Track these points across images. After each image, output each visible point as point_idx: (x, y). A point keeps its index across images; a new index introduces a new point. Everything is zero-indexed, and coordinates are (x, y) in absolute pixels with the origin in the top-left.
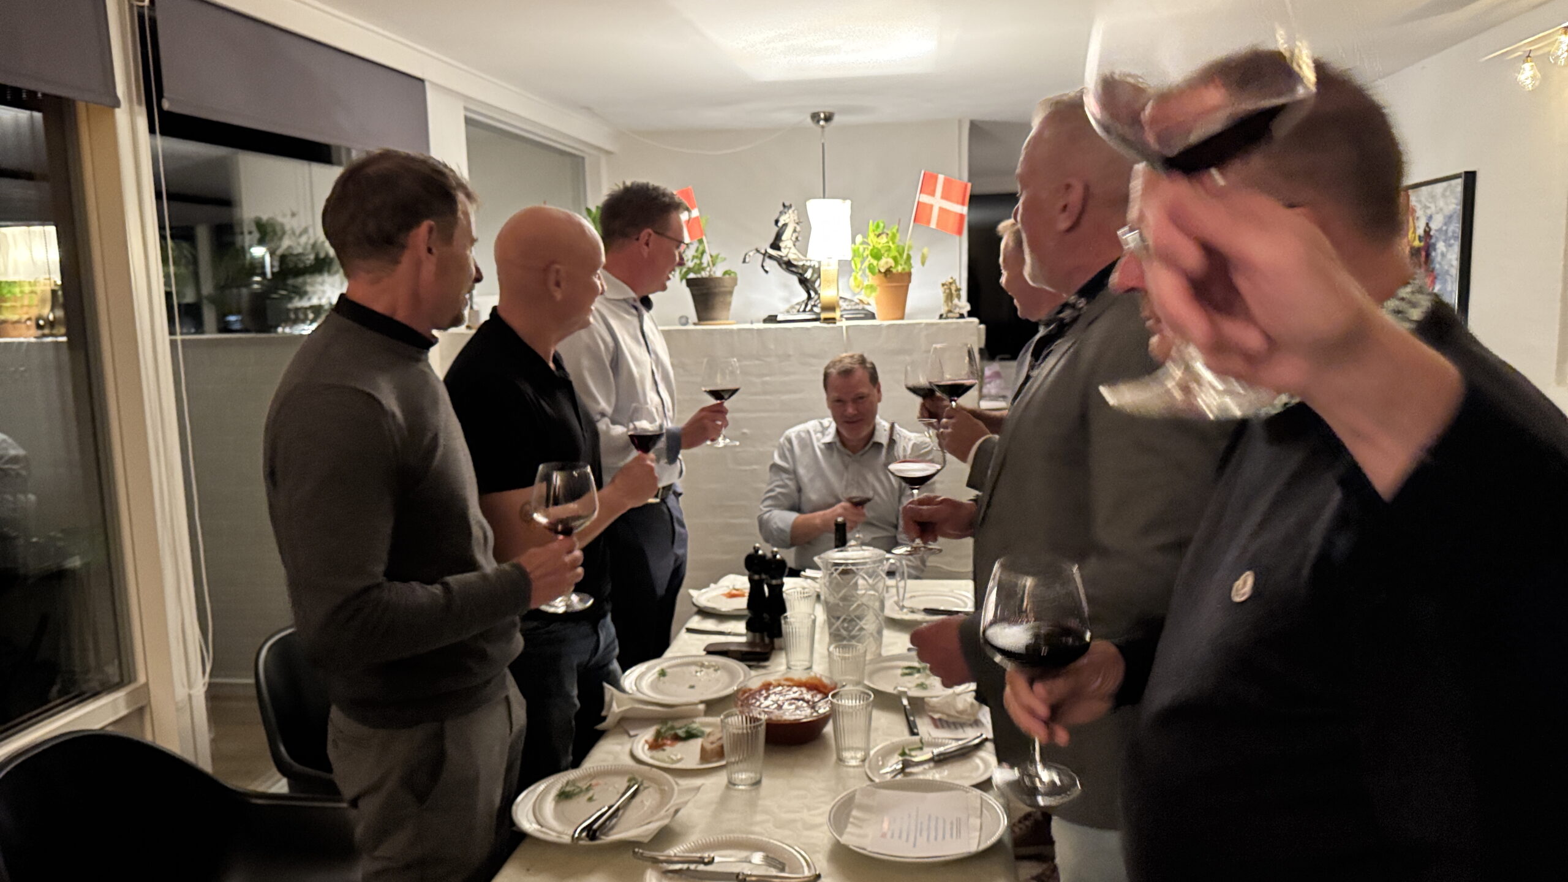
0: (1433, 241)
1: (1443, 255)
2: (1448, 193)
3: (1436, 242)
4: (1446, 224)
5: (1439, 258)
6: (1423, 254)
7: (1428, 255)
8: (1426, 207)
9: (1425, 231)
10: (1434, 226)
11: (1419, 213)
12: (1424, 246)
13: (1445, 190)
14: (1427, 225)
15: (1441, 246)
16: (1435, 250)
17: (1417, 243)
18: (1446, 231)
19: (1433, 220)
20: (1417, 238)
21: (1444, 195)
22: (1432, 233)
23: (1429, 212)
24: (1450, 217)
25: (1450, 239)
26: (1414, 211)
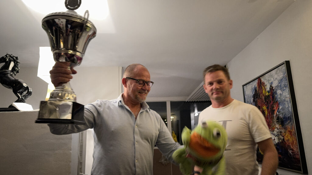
0: (275, 91)
1: (281, 94)
2: (278, 72)
3: (276, 91)
4: (280, 83)
5: (279, 96)
6: (271, 97)
7: (273, 97)
8: (269, 80)
9: (270, 89)
10: (274, 85)
11: (266, 83)
12: (271, 94)
13: (277, 71)
14: (271, 86)
15: (279, 92)
16: (276, 94)
17: (267, 94)
18: (281, 86)
19: (273, 84)
20: (267, 92)
21: (276, 73)
22: (273, 89)
23: (270, 82)
24: (281, 80)
25: (283, 88)
26: (264, 83)
